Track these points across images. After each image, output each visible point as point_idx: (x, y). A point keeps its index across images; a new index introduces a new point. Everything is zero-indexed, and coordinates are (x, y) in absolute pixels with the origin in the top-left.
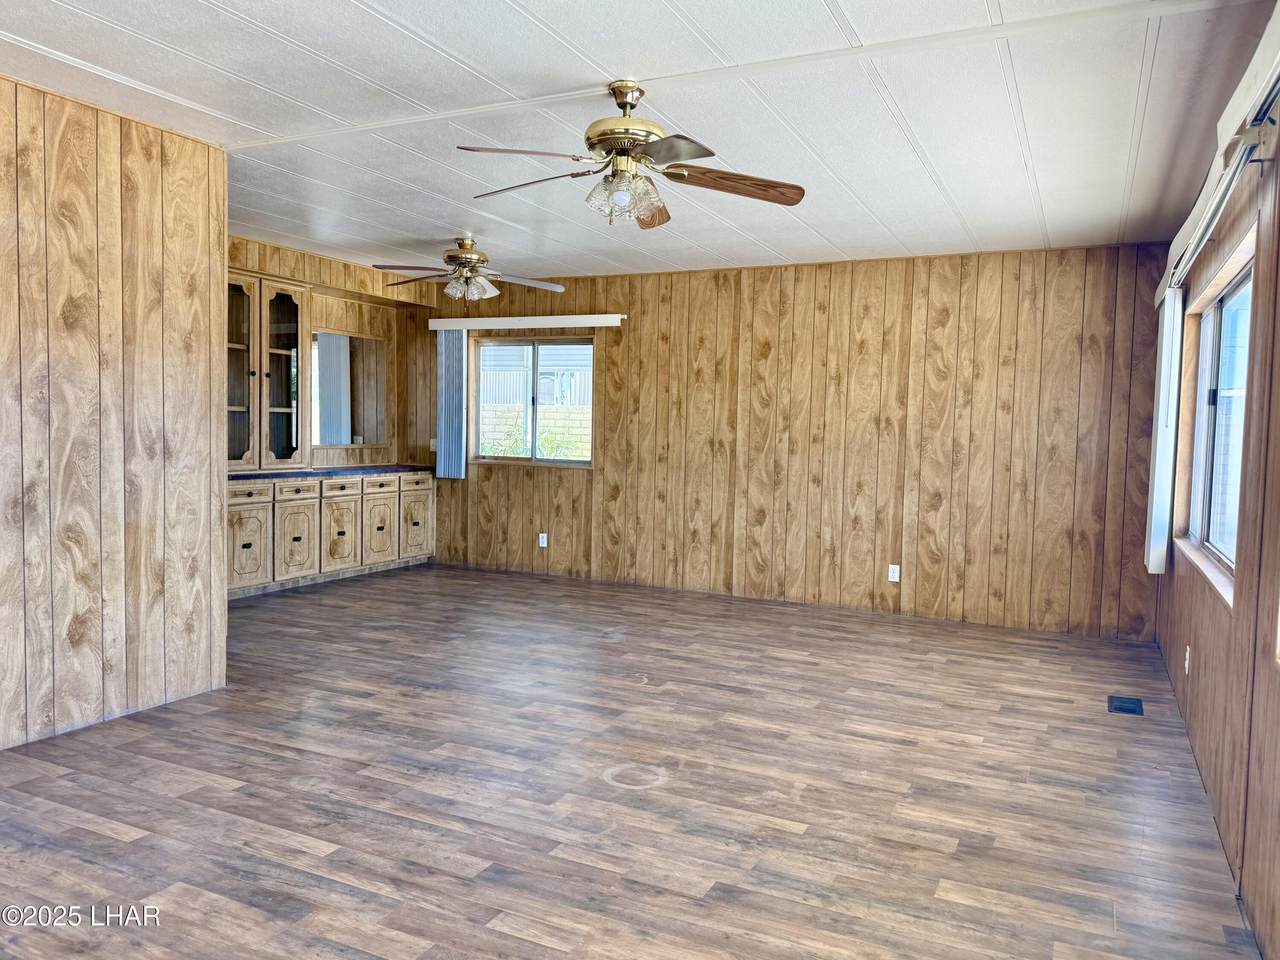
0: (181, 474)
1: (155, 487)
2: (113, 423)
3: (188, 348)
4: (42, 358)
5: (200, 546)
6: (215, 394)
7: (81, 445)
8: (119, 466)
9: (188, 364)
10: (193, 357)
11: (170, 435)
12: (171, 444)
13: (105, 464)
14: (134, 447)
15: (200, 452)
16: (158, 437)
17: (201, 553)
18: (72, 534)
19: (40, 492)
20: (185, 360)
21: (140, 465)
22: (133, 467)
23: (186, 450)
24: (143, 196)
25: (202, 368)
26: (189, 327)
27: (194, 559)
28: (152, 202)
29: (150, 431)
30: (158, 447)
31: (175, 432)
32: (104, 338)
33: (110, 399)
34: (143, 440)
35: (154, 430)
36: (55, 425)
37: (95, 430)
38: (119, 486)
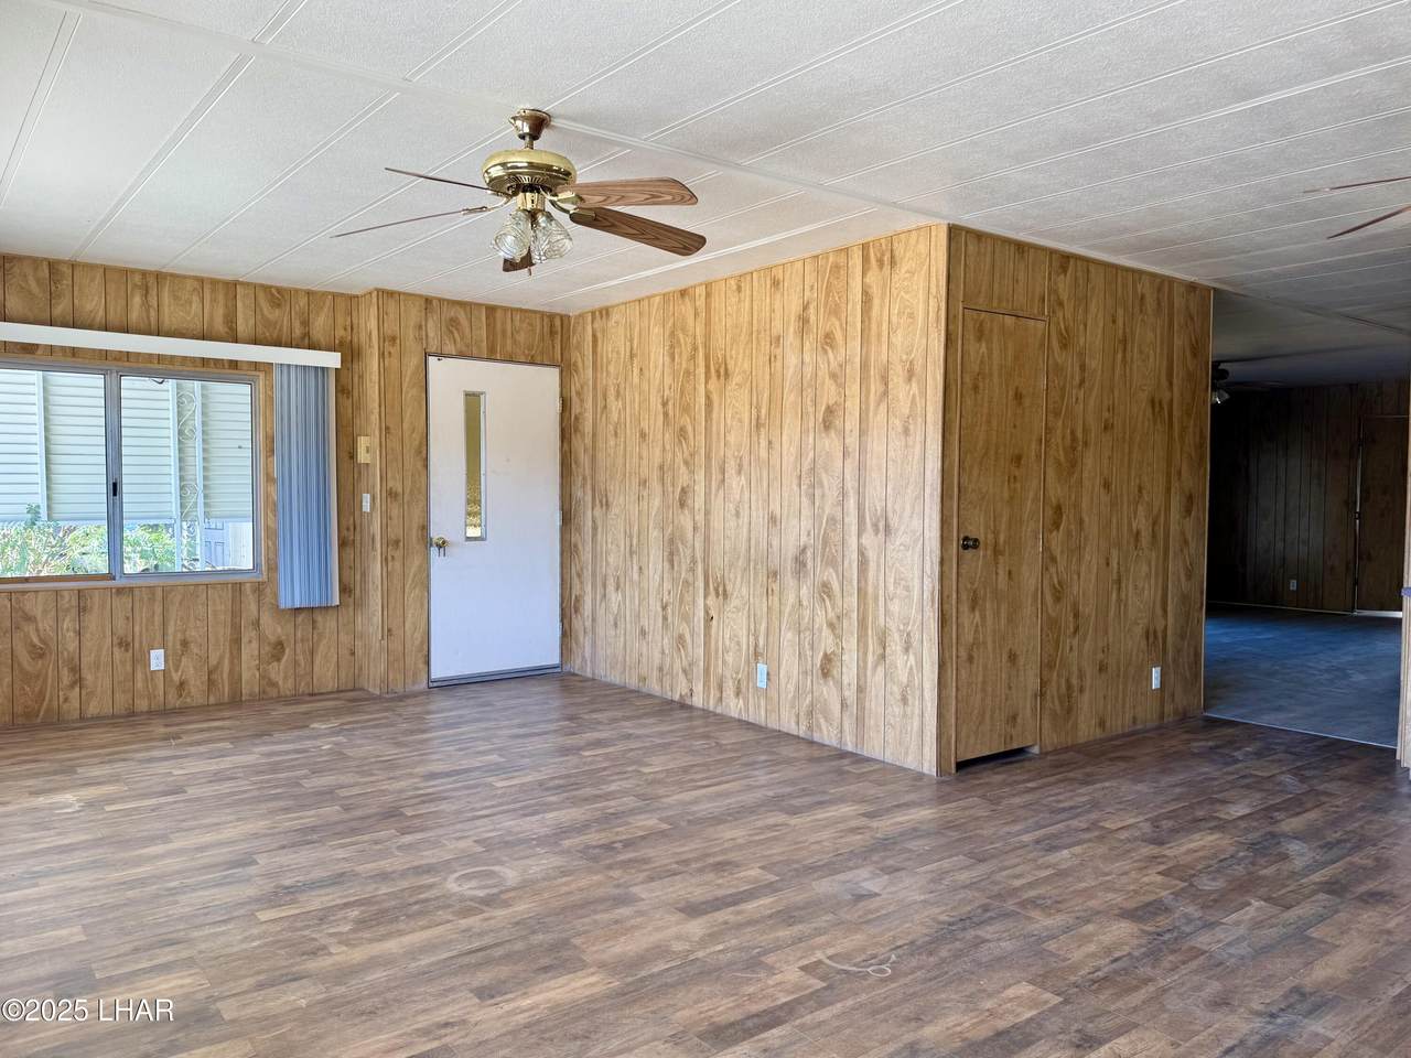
0: (898, 551)
1: (879, 558)
2: (851, 504)
3: (906, 431)
4: (811, 454)
5: (915, 622)
6: (928, 473)
7: (832, 520)
8: (855, 539)
9: (906, 446)
10: (910, 440)
11: (890, 514)
12: (891, 523)
13: (846, 537)
14: (865, 523)
15: (914, 532)
16: (882, 516)
17: (914, 628)
18: (826, 588)
19: (809, 553)
20: (903, 443)
21: (869, 540)
22: (864, 541)
23: (902, 528)
24: (876, 302)
25: (918, 449)
26: (908, 411)
27: (908, 634)
28: (882, 307)
29: (876, 510)
30: (881, 525)
31: (894, 511)
32: (847, 432)
33: (850, 484)
34: (871, 519)
35: (878, 508)
36: (817, 504)
37: (840, 508)
38: (855, 556)
